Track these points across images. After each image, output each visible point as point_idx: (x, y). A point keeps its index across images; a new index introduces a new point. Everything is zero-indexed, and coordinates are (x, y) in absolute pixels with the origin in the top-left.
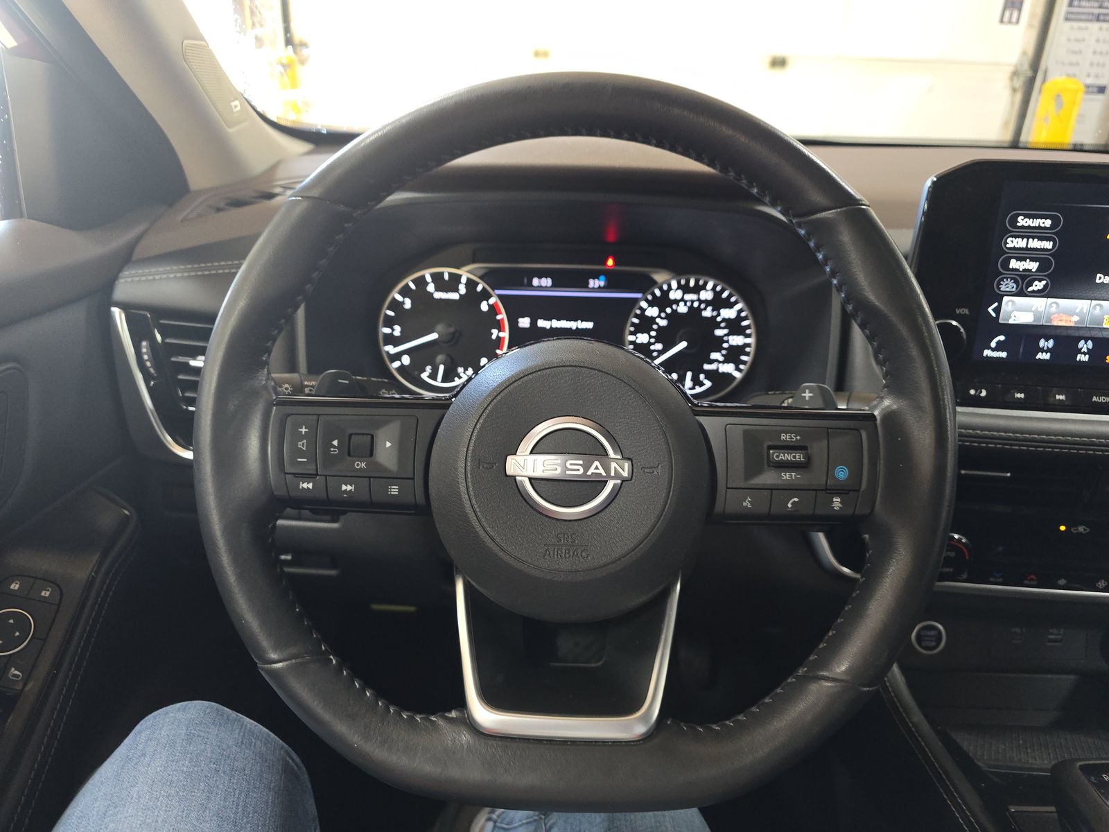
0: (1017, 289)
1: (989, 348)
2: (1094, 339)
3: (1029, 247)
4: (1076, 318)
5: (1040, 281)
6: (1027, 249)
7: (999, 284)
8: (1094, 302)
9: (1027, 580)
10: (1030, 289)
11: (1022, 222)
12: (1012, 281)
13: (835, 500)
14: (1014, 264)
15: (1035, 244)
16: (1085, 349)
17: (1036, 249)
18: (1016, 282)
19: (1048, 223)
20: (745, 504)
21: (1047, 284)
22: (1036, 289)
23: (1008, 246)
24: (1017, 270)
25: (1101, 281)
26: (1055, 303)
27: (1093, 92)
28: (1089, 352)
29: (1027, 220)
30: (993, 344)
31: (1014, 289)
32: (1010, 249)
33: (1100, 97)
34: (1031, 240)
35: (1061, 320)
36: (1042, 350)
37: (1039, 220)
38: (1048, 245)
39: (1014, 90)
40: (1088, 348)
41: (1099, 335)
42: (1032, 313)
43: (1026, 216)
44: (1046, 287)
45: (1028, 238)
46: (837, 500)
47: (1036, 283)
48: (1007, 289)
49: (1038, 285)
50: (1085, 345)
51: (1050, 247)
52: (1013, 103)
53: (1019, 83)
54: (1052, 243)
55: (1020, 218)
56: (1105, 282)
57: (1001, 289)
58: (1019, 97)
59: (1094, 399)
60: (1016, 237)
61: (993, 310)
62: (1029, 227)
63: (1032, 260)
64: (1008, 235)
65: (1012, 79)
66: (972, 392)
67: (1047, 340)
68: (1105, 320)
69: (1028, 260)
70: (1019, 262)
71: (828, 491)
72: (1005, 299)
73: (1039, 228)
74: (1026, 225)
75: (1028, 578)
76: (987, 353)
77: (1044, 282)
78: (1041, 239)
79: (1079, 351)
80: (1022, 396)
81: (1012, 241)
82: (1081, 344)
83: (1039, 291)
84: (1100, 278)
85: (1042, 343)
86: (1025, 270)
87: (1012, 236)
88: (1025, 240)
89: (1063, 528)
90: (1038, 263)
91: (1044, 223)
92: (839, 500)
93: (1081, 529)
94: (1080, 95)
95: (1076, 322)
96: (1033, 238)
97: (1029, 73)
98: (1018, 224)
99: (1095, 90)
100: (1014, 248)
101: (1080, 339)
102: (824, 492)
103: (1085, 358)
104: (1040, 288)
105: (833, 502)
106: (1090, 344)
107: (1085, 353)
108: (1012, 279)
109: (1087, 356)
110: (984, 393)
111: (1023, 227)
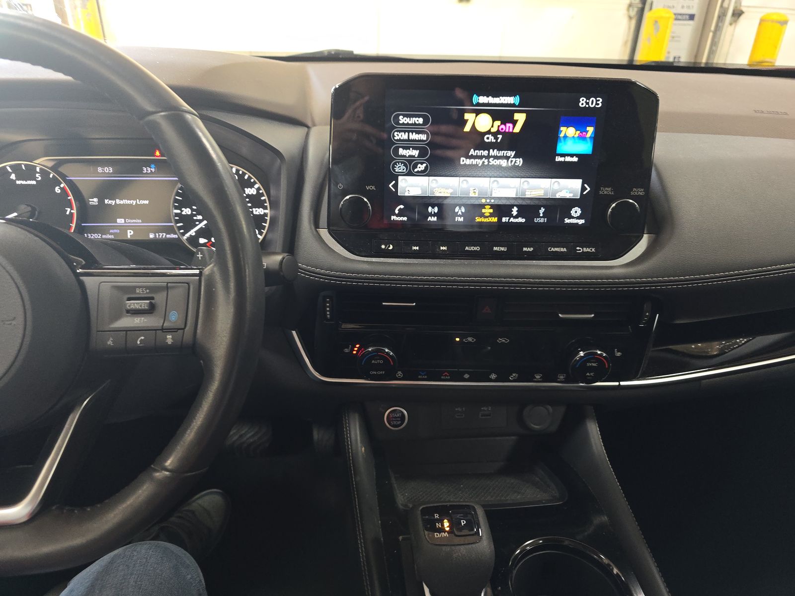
0: (406, 170)
1: (394, 214)
2: (465, 205)
3: (410, 139)
4: (451, 191)
5: (422, 164)
6: (409, 140)
7: (394, 167)
8: (462, 179)
9: (443, 376)
10: (416, 170)
11: (403, 120)
12: (403, 165)
13: (168, 337)
14: (402, 152)
15: (414, 136)
16: (460, 213)
17: (415, 141)
18: (405, 165)
19: (421, 121)
20: (109, 343)
21: (427, 166)
22: (420, 170)
23: (395, 138)
24: (405, 156)
25: (463, 163)
26: (434, 180)
27: (685, 20)
28: (463, 215)
29: (405, 118)
30: (397, 212)
31: (405, 171)
32: (397, 140)
33: (691, 22)
34: (410, 134)
35: (440, 192)
36: (431, 215)
37: (414, 119)
38: (423, 137)
39: (630, 18)
40: (462, 212)
41: (469, 202)
42: (420, 188)
43: (404, 116)
44: (426, 168)
45: (409, 132)
46: (169, 337)
47: (419, 165)
48: (400, 171)
49: (421, 167)
50: (460, 210)
51: (425, 139)
52: (629, 28)
53: (633, 12)
54: (425, 135)
55: (401, 117)
56: (467, 163)
57: (396, 171)
58: (634, 22)
59: (467, 248)
60: (400, 131)
61: (392, 186)
62: (408, 124)
63: (414, 148)
64: (393, 131)
65: (628, 10)
66: (383, 247)
67: (433, 207)
68: (471, 191)
69: (411, 149)
70: (405, 150)
71: (164, 331)
72: (400, 178)
73: (415, 124)
74: (406, 122)
75: (444, 375)
76: (393, 218)
77: (424, 165)
78: (418, 132)
79: (456, 214)
80: (418, 248)
81: (398, 135)
82: (457, 209)
83: (422, 172)
84: (463, 161)
85: (430, 209)
86: (410, 156)
87: (397, 131)
88: (407, 133)
89: (458, 339)
90: (418, 151)
91: (418, 121)
92: (170, 337)
93: (470, 339)
94: (671, 21)
95: (451, 194)
96: (412, 132)
97: (640, 6)
98: (401, 122)
99: (687, 17)
100: (400, 140)
101: (456, 205)
102: (161, 331)
103: (461, 219)
104: (423, 169)
105: (167, 339)
106: (463, 210)
107: (460, 216)
108: (402, 163)
109: (462, 218)
110: (391, 247)
111: (403, 124)
